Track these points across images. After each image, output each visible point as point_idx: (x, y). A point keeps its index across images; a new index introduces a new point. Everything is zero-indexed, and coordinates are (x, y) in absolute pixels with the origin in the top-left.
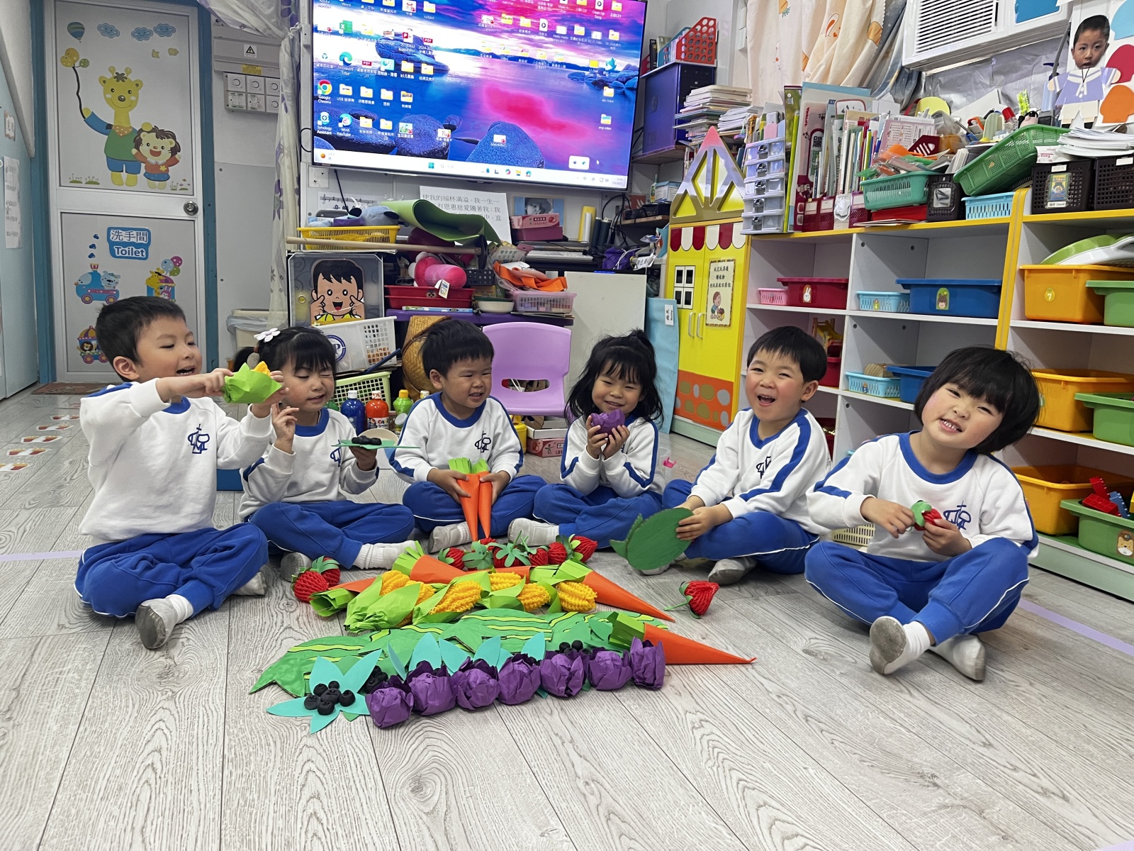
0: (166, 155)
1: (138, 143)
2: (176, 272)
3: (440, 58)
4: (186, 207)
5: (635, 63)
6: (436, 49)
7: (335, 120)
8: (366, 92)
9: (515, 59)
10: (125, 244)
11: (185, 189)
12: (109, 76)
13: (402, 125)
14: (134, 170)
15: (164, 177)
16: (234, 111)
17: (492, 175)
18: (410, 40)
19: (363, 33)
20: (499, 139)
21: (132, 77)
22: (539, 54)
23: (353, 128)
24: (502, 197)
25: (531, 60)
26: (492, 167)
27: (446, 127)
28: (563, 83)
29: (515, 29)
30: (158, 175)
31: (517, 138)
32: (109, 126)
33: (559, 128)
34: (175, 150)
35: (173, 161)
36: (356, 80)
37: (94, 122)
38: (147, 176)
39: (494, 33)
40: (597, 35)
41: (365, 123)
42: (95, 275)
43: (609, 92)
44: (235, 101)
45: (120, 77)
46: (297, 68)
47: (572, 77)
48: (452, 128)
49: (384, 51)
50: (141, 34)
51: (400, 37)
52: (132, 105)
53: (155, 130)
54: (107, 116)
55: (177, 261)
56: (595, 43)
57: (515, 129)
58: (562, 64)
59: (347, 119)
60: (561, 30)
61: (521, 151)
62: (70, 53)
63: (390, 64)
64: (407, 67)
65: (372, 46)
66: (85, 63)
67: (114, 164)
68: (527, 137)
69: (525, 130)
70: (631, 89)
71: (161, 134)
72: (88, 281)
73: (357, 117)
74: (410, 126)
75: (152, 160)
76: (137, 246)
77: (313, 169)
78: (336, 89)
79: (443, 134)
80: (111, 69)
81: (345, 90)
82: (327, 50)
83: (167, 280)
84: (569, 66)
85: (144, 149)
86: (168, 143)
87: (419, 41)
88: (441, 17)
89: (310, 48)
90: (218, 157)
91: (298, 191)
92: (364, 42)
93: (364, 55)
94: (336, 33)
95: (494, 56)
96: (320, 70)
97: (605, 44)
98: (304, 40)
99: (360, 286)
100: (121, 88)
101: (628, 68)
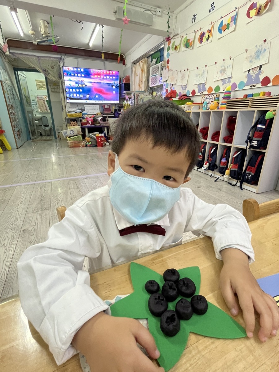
3: (86, 84)
5: (118, 82)
6: (85, 82)
7: (70, 95)
8: (74, 90)
9: (98, 83)
13: (81, 95)
16: (53, 92)
17: (96, 102)
18: (80, 81)
19: (73, 80)
20: (97, 96)
22: (102, 82)
23: (73, 96)
24: (98, 106)
25: (101, 83)
26: (96, 101)
27: (88, 95)
28: (106, 86)
29: (97, 78)
31: (100, 96)
33: (107, 94)
36: (72, 88)
39: (94, 79)
40: (111, 78)
41: (75, 95)
43: (114, 87)
44: (53, 90)
46: (63, 86)
47: (108, 85)
48: (89, 95)
49: (76, 83)
51: (78, 81)
56: (110, 79)
57: (99, 94)
58: (106, 83)
59: (72, 95)
60: (105, 77)
61: (101, 98)
63: (78, 85)
64: (80, 85)
65: (74, 82)
68: (101, 96)
69: (101, 94)
70: (118, 86)
73: (73, 94)
74: (82, 95)
77: (67, 103)
78: (69, 90)
79: (88, 96)
81: (71, 90)
82: (67, 84)
84: (107, 83)
87: (82, 81)
88: (85, 77)
89: (64, 83)
90: (51, 100)
91: (65, 107)
92: (73, 82)
93: (73, 84)
94: (68, 81)
95: (94, 82)
96: (66, 87)
97: (113, 79)
98: (63, 82)
99: (77, 122)
101: (117, 83)
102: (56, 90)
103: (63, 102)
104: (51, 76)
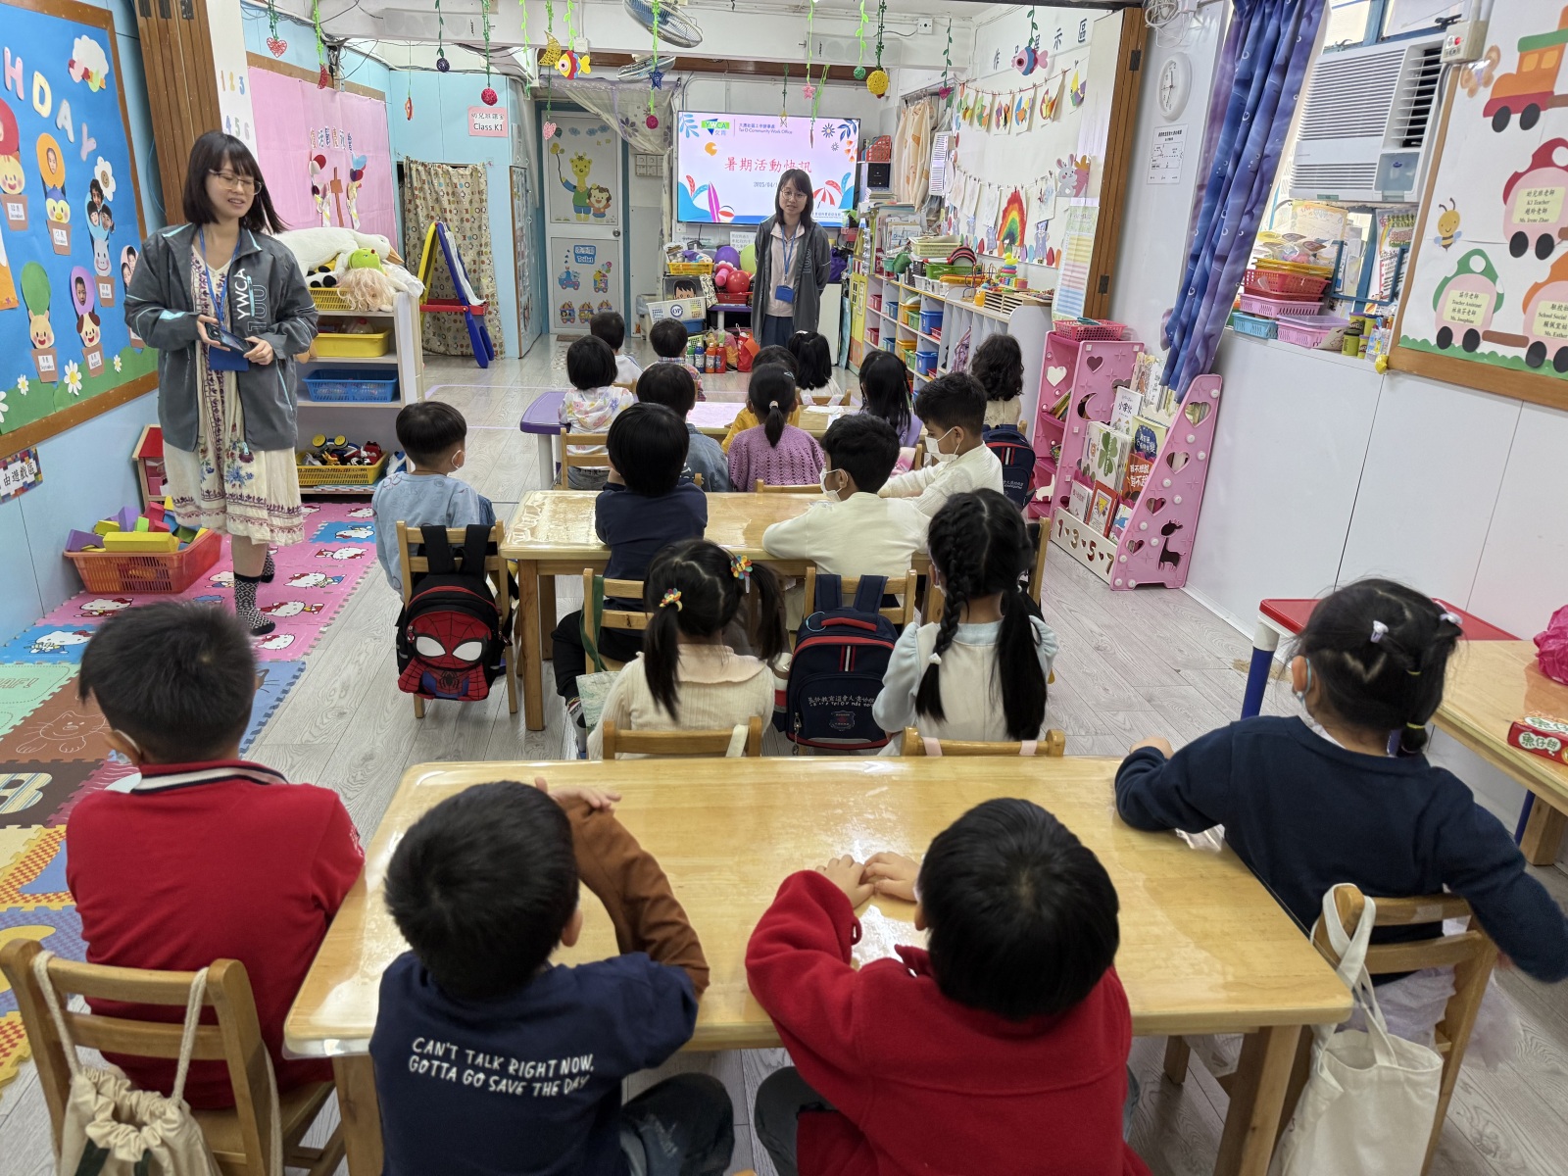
0: (604, 202)
1: (589, 196)
2: (608, 271)
4: (614, 233)
10: (583, 255)
11: (613, 222)
12: (575, 158)
14: (587, 212)
15: (603, 215)
16: (642, 176)
21: (586, 158)
30: (600, 214)
32: (575, 187)
34: (609, 199)
35: (607, 206)
37: (567, 185)
38: (594, 215)
42: (568, 273)
44: (642, 171)
45: (580, 158)
50: (591, 132)
52: (587, 174)
53: (598, 188)
54: (574, 182)
55: (609, 264)
62: (555, 146)
66: (562, 151)
67: (578, 210)
71: (602, 190)
72: (564, 277)
75: (597, 205)
76: (589, 256)
77: (679, 224)
80: (576, 154)
83: (604, 276)
85: (592, 199)
86: (605, 195)
89: (677, 159)
90: (632, 203)
100: (581, 165)
102: (650, 171)
103: (666, 219)
104: (639, 138)
